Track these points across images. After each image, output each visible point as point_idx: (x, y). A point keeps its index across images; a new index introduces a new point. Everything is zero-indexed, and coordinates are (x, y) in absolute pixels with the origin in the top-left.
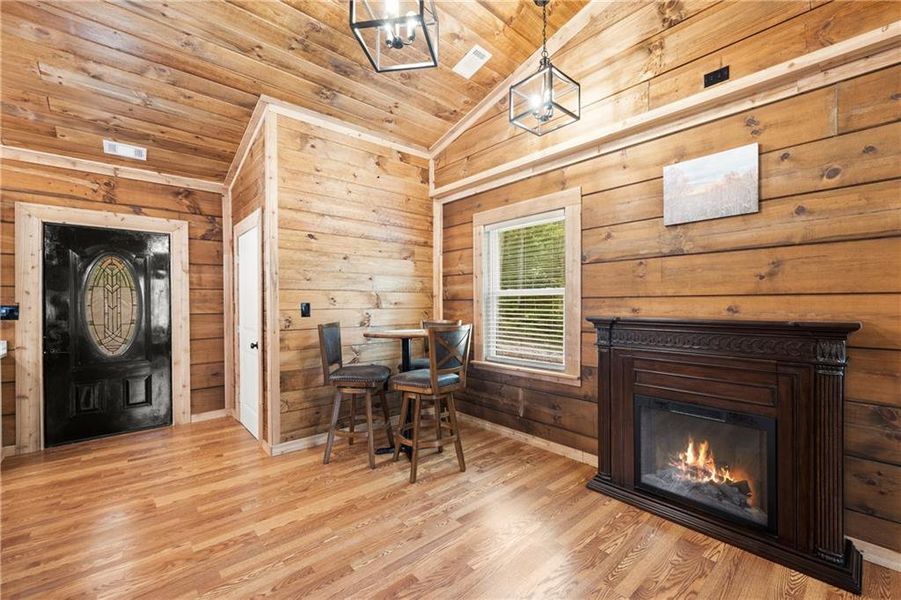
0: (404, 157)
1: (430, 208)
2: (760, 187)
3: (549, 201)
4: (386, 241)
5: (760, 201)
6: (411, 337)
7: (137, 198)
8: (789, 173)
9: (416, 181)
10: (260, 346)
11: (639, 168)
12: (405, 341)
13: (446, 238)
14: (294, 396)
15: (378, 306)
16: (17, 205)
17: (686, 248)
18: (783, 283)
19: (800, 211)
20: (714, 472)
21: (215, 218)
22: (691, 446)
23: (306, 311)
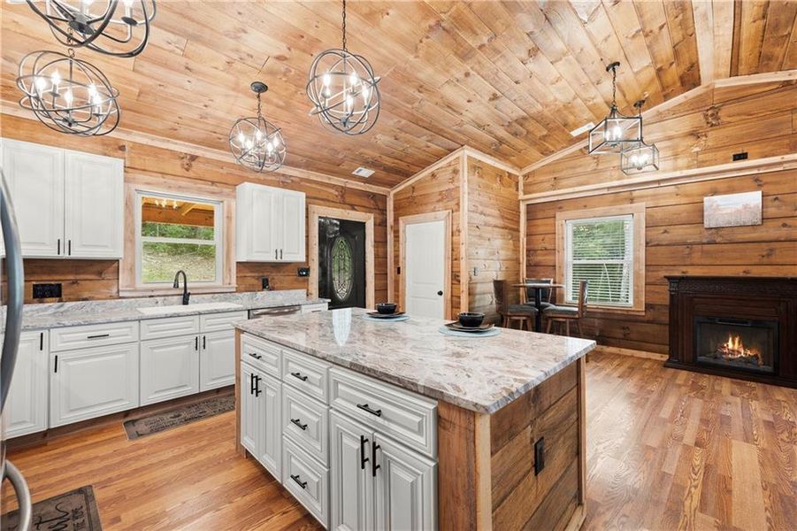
0: (509, 175)
1: (519, 206)
2: (762, 212)
3: (621, 209)
4: (503, 228)
5: (763, 219)
7: (354, 200)
8: (778, 207)
9: (512, 189)
10: (448, 294)
11: (687, 196)
12: (537, 289)
13: (529, 227)
15: (500, 269)
16: (310, 205)
17: (718, 240)
18: (774, 259)
19: (784, 225)
20: (743, 351)
21: (384, 212)
22: (730, 339)
23: (475, 271)
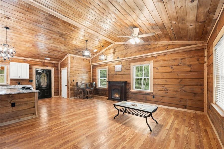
0: (87, 59)
1: (90, 66)
2: (122, 69)
3: (105, 67)
4: (84, 71)
6: (88, 84)
7: (47, 65)
9: (88, 62)
10: (67, 85)
11: (113, 65)
12: (87, 84)
13: (93, 71)
14: (72, 92)
15: (83, 80)
16: (33, 66)
17: (117, 74)
18: (123, 78)
19: (124, 71)
20: (118, 96)
21: (58, 67)
22: (116, 94)
23: (74, 81)
